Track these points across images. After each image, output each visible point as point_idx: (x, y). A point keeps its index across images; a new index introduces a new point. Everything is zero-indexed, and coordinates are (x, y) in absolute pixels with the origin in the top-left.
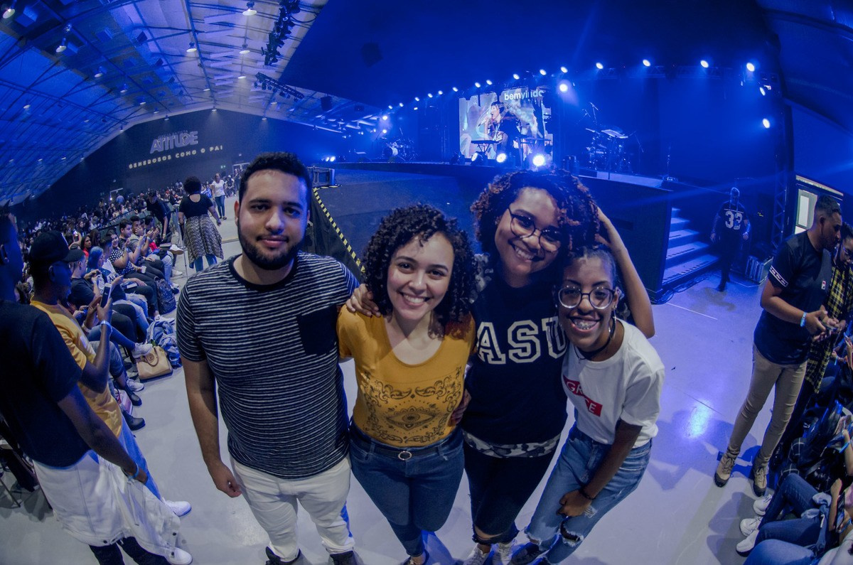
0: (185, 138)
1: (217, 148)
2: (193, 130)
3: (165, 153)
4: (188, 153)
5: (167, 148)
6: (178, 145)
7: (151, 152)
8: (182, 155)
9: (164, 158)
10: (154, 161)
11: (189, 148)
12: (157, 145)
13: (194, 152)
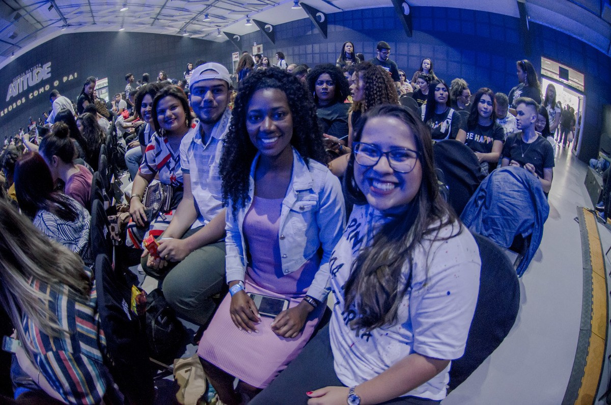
0: (37, 74)
1: (71, 77)
2: (46, 63)
3: (19, 97)
4: (42, 90)
5: (21, 91)
6: (31, 84)
7: (8, 99)
8: (36, 93)
9: (19, 103)
10: (10, 108)
11: (43, 83)
12: (13, 90)
13: (47, 87)
